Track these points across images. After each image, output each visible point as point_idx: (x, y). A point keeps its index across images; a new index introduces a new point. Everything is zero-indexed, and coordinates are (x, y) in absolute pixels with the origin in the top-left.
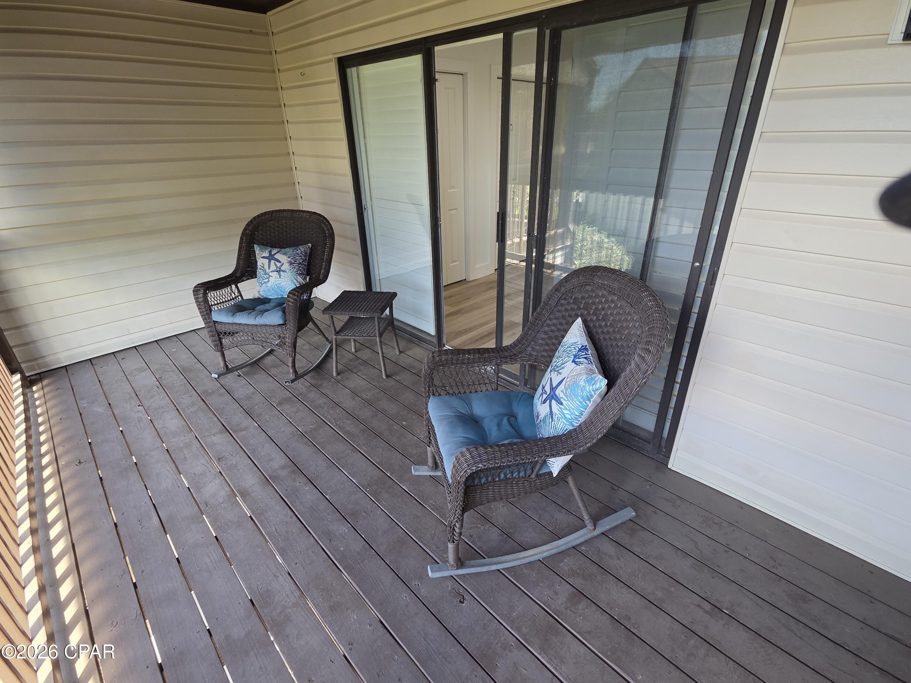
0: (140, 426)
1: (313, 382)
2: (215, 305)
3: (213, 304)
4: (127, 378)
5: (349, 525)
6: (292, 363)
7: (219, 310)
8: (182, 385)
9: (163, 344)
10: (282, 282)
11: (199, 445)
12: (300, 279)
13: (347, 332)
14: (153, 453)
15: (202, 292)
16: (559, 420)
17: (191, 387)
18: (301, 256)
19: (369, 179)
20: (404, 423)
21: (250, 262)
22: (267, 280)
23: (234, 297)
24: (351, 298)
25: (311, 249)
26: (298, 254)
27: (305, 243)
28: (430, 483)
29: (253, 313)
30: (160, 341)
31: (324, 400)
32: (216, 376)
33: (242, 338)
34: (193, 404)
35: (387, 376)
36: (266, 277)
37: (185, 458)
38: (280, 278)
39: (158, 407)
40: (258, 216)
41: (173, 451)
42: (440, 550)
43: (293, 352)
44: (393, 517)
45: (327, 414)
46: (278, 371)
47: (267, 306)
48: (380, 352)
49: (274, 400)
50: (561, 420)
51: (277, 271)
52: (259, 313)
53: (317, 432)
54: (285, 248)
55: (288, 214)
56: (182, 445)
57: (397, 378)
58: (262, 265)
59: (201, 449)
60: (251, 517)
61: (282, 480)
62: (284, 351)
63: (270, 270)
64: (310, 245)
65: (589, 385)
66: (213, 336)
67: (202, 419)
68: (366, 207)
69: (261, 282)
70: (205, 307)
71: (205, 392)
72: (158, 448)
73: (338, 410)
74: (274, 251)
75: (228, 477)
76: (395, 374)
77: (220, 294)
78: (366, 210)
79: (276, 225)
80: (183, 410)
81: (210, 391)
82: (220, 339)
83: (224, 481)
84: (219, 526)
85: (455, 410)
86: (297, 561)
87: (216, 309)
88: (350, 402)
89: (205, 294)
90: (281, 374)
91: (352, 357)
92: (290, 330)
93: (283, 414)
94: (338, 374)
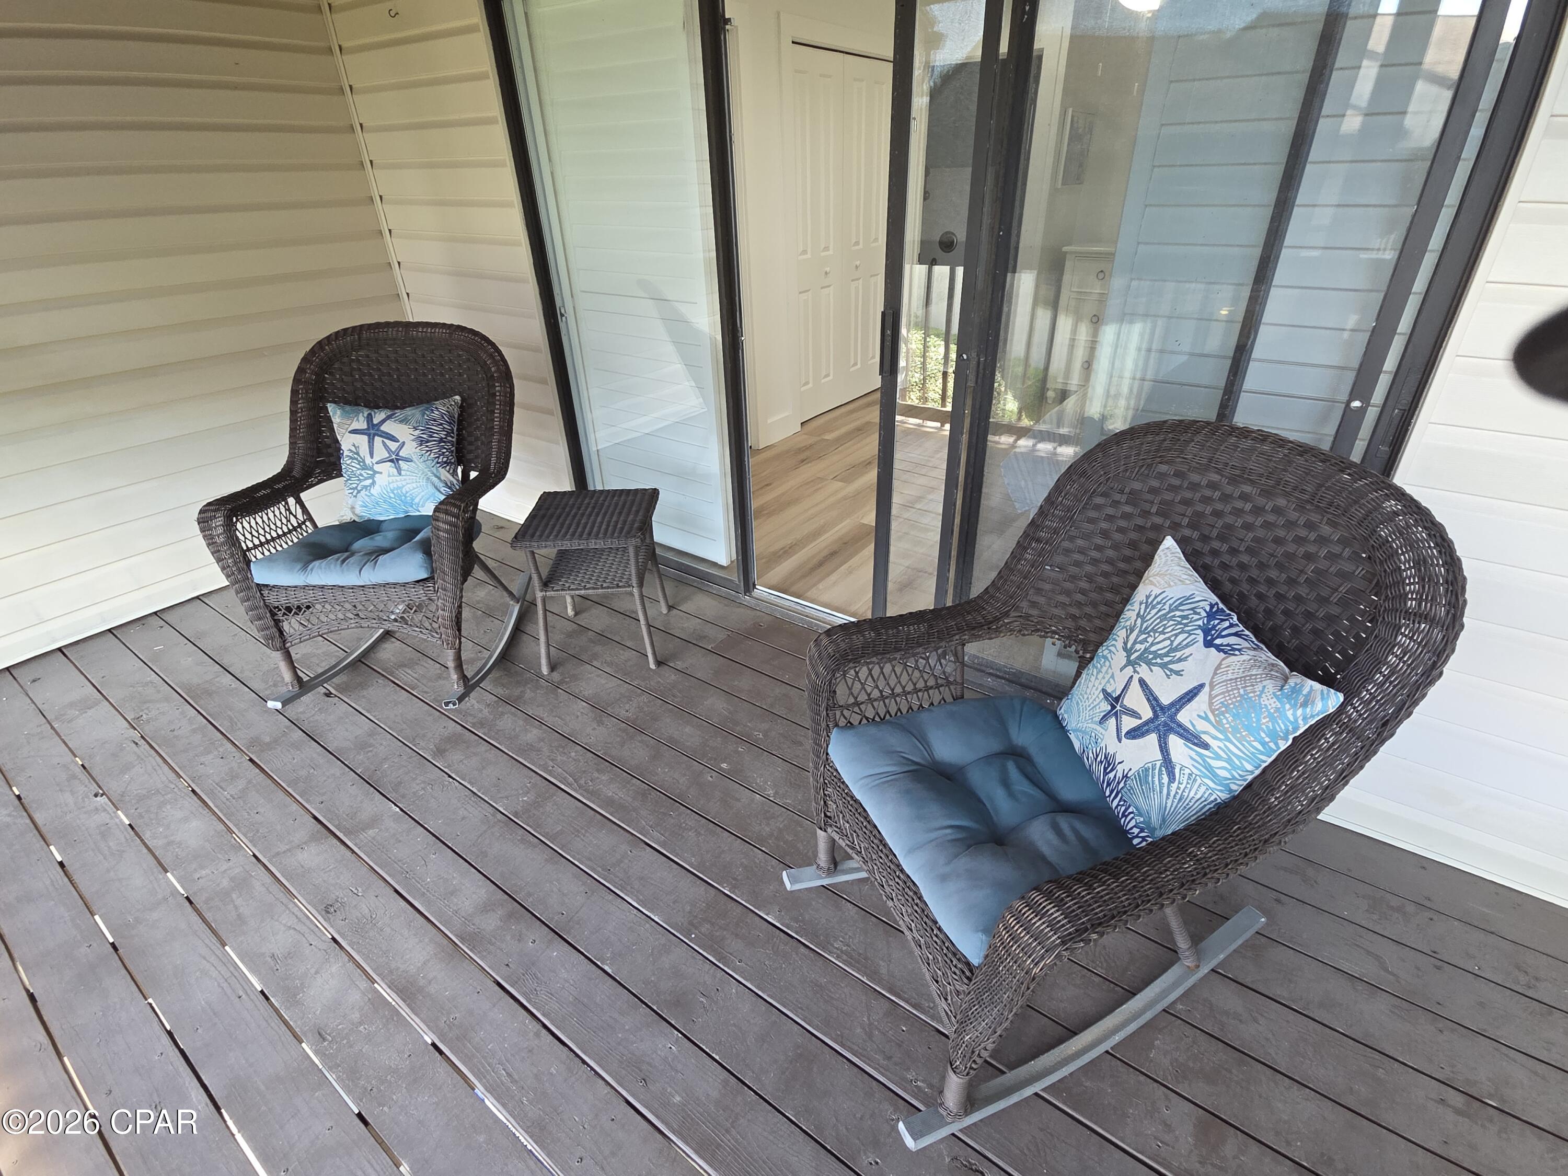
0: (109, 847)
1: (500, 691)
2: (255, 547)
3: (250, 545)
4: (52, 727)
5: (676, 1032)
6: (454, 660)
7: (266, 559)
8: (194, 731)
9: (132, 637)
10: (404, 483)
11: (268, 879)
12: (445, 474)
13: (566, 582)
14: (155, 915)
15: (219, 521)
16: (1195, 780)
17: (219, 734)
18: (441, 424)
19: (565, 249)
20: (724, 766)
21: (320, 443)
22: (370, 481)
23: (296, 524)
24: (564, 509)
25: (461, 407)
26: (435, 420)
27: (446, 395)
28: (821, 901)
29: (351, 560)
30: (119, 631)
31: (535, 731)
32: (278, 705)
33: (332, 616)
34: (233, 777)
35: (659, 663)
36: (365, 475)
37: (239, 916)
38: (400, 474)
39: (144, 792)
40: (328, 338)
41: (207, 902)
42: (896, 1064)
43: (455, 637)
44: (768, 996)
45: (551, 763)
46: (414, 675)
47: (379, 540)
48: (641, 618)
49: (422, 744)
50: (1199, 781)
51: (392, 461)
52: (366, 558)
53: (541, 809)
54: (402, 408)
55: (397, 331)
56: (225, 883)
57: (679, 665)
58: (353, 449)
59: (275, 888)
60: (434, 1045)
61: (490, 943)
62: (433, 636)
63: (374, 461)
64: (458, 398)
65: (1294, 706)
66: (260, 619)
67: (261, 810)
68: (563, 311)
69: (354, 486)
70: (232, 555)
71: (254, 742)
72: (165, 899)
73: (574, 752)
74: (379, 416)
75: (358, 952)
76: (674, 656)
77: (263, 521)
78: (564, 318)
79: (374, 356)
80: (211, 793)
81: (267, 739)
82: (277, 623)
83: (351, 965)
84: (366, 1089)
85: (901, 759)
86: (580, 1151)
87: (259, 556)
88: (594, 729)
89: (230, 527)
90: (425, 682)
91: (570, 627)
92: (445, 590)
93: (453, 775)
94: (553, 668)
